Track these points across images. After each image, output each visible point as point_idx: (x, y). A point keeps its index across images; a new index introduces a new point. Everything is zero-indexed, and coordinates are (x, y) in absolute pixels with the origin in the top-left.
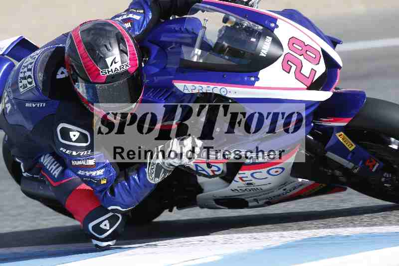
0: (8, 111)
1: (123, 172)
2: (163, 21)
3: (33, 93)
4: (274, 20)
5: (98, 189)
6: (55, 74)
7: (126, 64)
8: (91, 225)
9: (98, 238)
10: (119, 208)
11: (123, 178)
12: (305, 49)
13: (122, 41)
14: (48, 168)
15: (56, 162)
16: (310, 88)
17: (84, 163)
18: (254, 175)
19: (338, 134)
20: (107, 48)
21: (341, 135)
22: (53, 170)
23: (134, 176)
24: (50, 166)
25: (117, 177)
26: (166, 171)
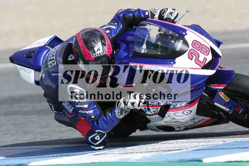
0: (43, 78)
1: (103, 112)
2: (129, 29)
3: (55, 68)
4: (185, 31)
5: (90, 121)
6: (67, 57)
7: (105, 51)
8: (90, 138)
9: (93, 144)
10: (101, 131)
11: (103, 115)
12: (201, 47)
13: (103, 39)
14: (66, 108)
15: (70, 105)
16: (203, 68)
17: (82, 106)
18: (176, 114)
19: (219, 93)
20: (95, 42)
21: (222, 93)
22: (69, 109)
23: (109, 114)
24: (67, 107)
25: (100, 115)
26: (126, 112)
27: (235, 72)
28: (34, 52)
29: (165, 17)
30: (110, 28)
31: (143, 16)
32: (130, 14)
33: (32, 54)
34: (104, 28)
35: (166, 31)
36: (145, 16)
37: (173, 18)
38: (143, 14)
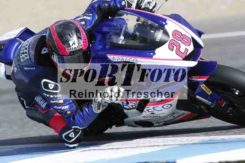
0: (15, 72)
1: (80, 107)
4: (165, 20)
5: (66, 117)
7: (81, 45)
8: (64, 135)
9: (68, 142)
10: (78, 127)
11: (80, 110)
12: (182, 37)
13: (79, 32)
16: (184, 59)
17: (57, 102)
18: (155, 108)
19: (201, 86)
20: (70, 35)
21: (203, 86)
22: (42, 104)
23: (85, 109)
24: (40, 102)
25: (76, 110)
26: (103, 106)
27: (217, 64)
28: (4, 45)
29: (143, 7)
30: (85, 19)
31: (119, 6)
32: (106, 4)
33: (2, 47)
34: (79, 19)
35: (145, 21)
36: (121, 6)
37: (151, 8)
38: (119, 3)
